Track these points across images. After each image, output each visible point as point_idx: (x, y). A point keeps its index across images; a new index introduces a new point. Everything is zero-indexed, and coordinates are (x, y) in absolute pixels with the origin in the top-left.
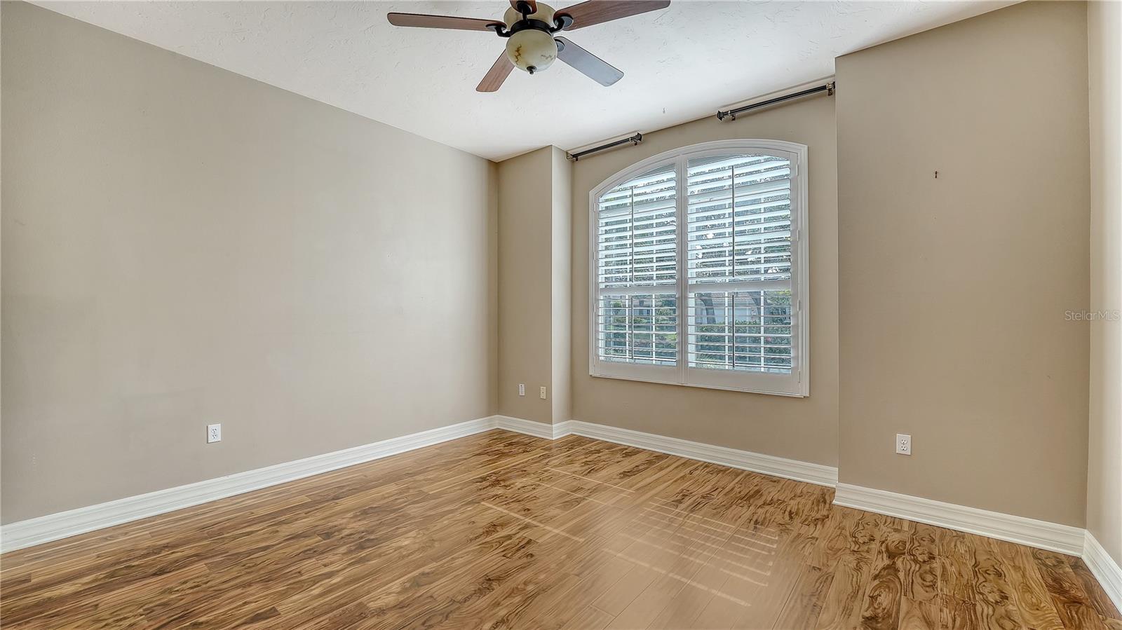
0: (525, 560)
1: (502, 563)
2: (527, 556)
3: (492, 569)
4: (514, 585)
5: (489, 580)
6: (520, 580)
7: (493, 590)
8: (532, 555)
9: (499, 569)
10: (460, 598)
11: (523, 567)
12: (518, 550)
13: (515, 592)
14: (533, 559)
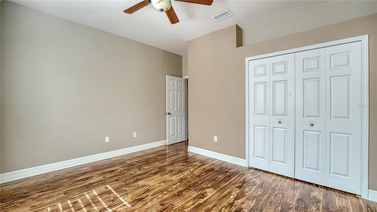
0: (165, 203)
1: (174, 202)
2: (163, 204)
3: (178, 199)
4: (170, 193)
5: (178, 195)
6: (168, 195)
7: (177, 192)
8: (161, 205)
9: (175, 199)
10: (187, 190)
11: (166, 199)
12: (166, 208)
13: (170, 191)
14: (161, 203)
